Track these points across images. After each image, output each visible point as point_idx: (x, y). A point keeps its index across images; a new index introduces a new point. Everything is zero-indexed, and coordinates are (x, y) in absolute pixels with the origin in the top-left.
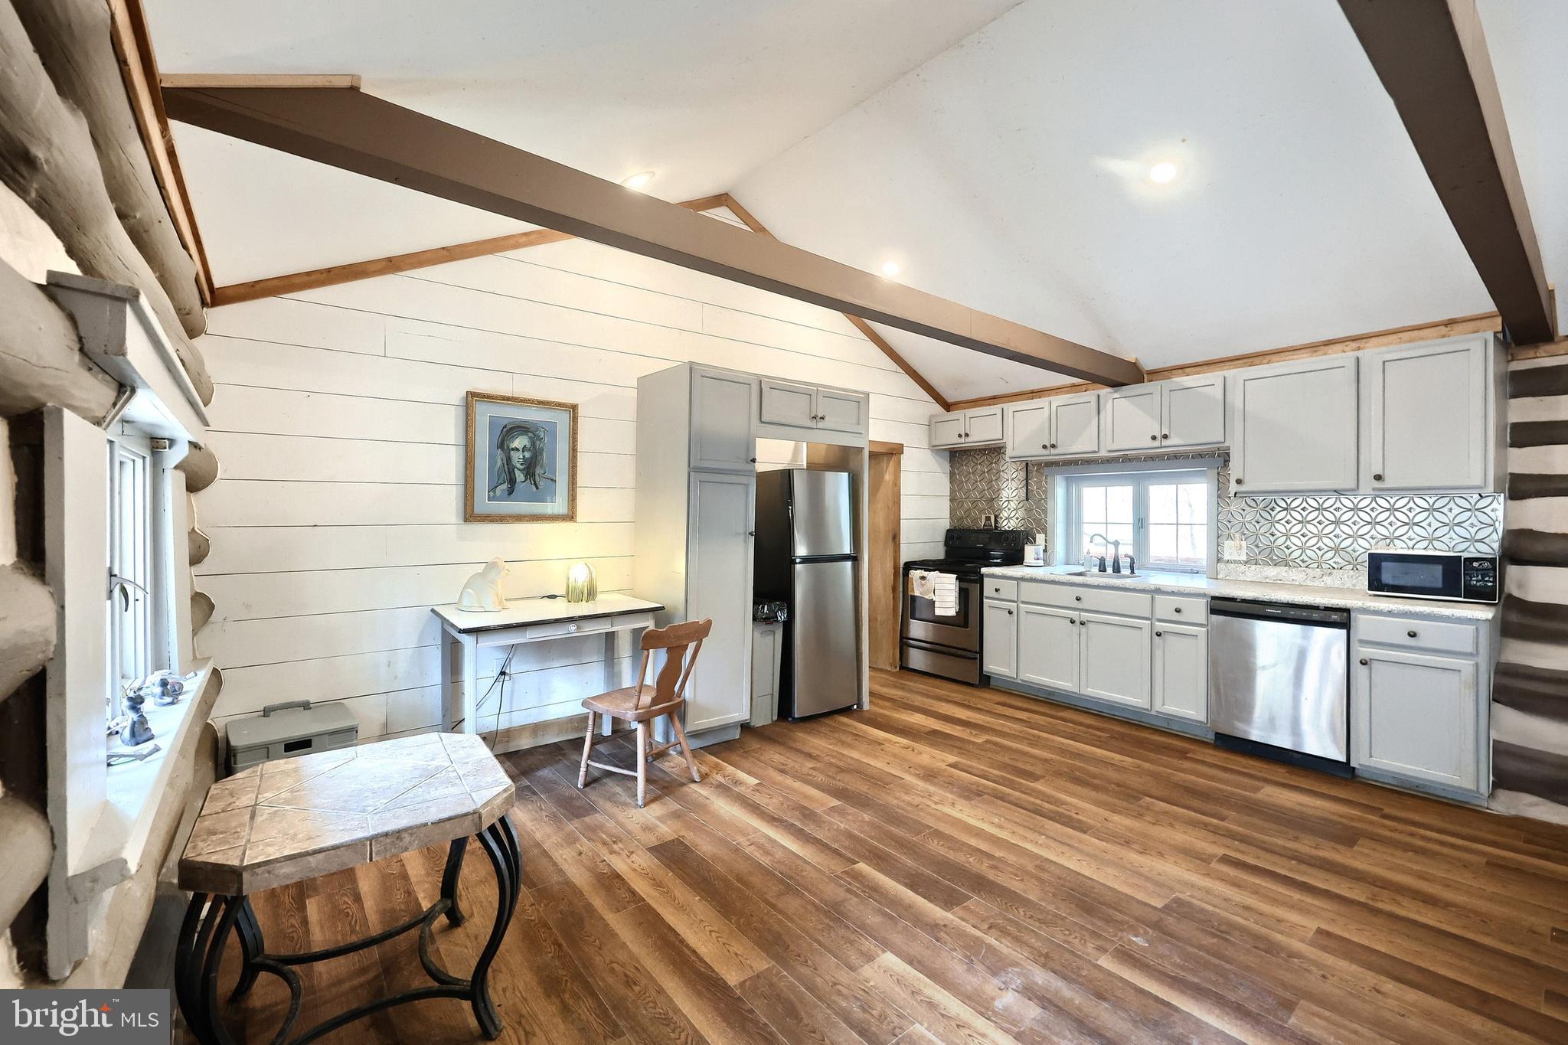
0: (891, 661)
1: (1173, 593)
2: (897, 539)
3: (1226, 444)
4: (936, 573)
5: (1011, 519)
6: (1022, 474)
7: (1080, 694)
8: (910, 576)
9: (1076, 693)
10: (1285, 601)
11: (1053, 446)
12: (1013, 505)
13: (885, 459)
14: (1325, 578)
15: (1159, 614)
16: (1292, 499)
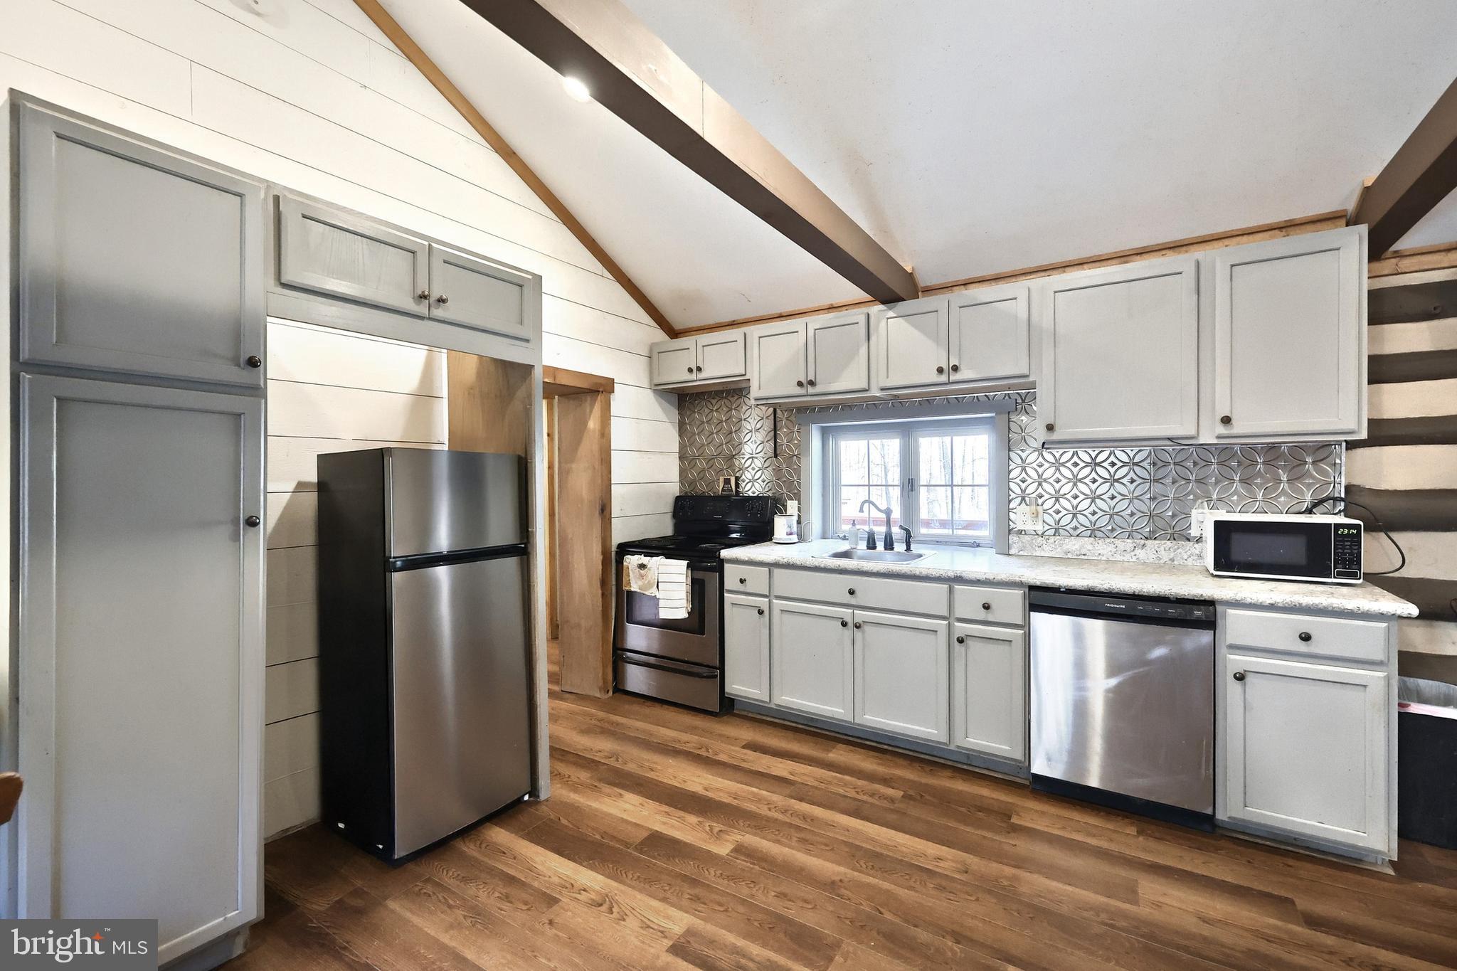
0: (601, 683)
1: (978, 582)
2: (606, 512)
3: (1031, 379)
4: (660, 560)
5: (755, 483)
6: (768, 424)
7: (854, 723)
8: (625, 563)
9: (850, 723)
10: (1131, 591)
11: (812, 383)
12: (758, 463)
13: (589, 399)
14: (1137, 551)
15: (959, 613)
16: (1097, 452)
